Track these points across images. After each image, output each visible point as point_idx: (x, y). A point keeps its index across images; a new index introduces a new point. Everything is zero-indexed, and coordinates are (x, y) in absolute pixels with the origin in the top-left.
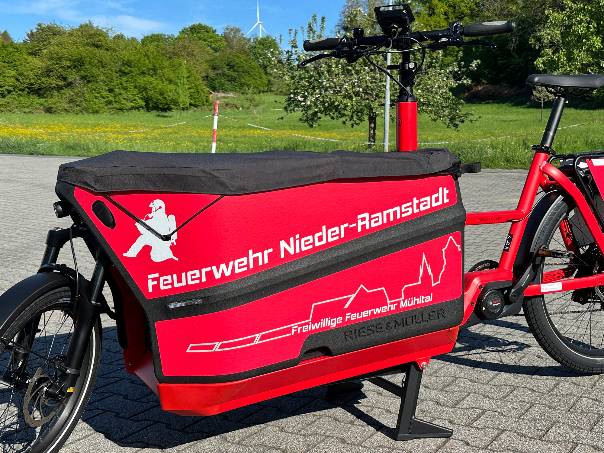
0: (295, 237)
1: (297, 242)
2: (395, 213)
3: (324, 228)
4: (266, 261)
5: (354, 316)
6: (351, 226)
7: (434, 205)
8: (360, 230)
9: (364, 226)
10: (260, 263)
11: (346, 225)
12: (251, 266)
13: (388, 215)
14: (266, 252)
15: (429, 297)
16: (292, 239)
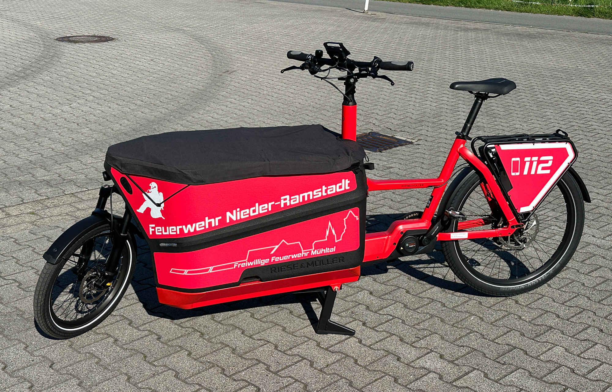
0: (236, 210)
1: (238, 213)
2: (309, 196)
3: (257, 204)
4: (217, 224)
5: (277, 259)
6: (276, 204)
7: (338, 190)
8: (282, 206)
9: (285, 204)
10: (213, 225)
11: (273, 203)
12: (207, 227)
13: (304, 197)
14: (217, 219)
15: (333, 249)
16: (234, 211)
